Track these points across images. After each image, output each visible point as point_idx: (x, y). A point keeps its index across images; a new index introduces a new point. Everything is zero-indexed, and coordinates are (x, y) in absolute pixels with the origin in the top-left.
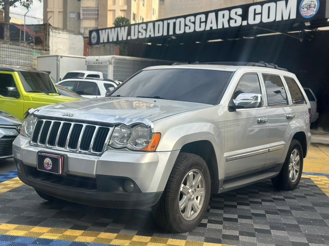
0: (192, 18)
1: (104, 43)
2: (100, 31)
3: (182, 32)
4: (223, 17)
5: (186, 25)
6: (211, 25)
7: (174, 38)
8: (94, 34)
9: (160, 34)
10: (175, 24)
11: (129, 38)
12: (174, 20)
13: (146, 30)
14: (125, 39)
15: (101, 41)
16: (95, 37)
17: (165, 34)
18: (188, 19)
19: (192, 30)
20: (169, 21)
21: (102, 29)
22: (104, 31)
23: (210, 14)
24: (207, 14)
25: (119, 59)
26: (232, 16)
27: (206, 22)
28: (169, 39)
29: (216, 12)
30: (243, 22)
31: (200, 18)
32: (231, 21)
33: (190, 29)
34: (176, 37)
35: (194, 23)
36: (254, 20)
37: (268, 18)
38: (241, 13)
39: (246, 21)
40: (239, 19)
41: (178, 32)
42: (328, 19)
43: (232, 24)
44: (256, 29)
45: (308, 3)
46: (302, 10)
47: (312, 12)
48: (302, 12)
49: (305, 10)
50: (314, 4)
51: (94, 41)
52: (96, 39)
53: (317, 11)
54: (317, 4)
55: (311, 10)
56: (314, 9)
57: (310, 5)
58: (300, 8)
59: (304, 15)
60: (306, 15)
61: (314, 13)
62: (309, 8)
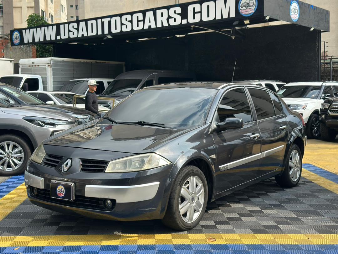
0: (129, 17)
1: (28, 43)
2: (24, 31)
3: (118, 30)
4: (162, 16)
5: (122, 24)
7: (109, 37)
8: (16, 34)
9: (94, 33)
10: (110, 23)
11: (58, 38)
12: (109, 19)
13: (78, 29)
14: (53, 38)
16: (18, 37)
17: (100, 33)
18: (124, 17)
19: (129, 29)
20: (103, 20)
21: (25, 29)
22: (28, 30)
23: (147, 13)
24: (144, 12)
25: (58, 61)
26: (170, 15)
27: (144, 20)
28: (105, 38)
29: (154, 10)
30: (183, 20)
31: (138, 17)
32: (170, 20)
33: (127, 27)
34: (111, 36)
35: (131, 22)
36: (194, 18)
37: (208, 16)
38: (180, 12)
39: (186, 20)
40: (179, 18)
41: (113, 31)
42: (266, 17)
43: (172, 22)
44: (193, 27)
45: (246, 2)
46: (241, 8)
47: (251, 11)
48: (241, 11)
49: (244, 8)
50: (252, 3)
51: (17, 41)
52: (19, 39)
53: (255, 10)
54: (255, 3)
55: (250, 8)
56: (252, 7)
57: (248, 4)
58: (239, 6)
59: (243, 13)
60: (245, 14)
61: (253, 11)
62: (248, 6)
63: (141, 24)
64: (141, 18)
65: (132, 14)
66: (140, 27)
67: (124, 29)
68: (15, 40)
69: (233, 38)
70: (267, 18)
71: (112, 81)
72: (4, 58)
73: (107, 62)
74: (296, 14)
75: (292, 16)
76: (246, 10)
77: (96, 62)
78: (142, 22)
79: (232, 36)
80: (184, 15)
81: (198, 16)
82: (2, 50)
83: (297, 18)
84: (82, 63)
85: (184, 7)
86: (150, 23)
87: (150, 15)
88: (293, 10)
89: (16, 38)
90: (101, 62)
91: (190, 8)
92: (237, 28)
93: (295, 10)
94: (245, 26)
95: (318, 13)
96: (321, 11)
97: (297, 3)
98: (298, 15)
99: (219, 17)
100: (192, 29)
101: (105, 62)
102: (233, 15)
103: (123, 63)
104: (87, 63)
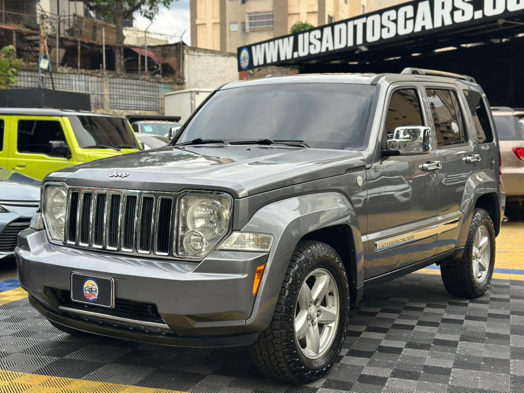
0: (392, 14)
1: (259, 66)
2: (253, 48)
3: (376, 38)
4: (443, 8)
5: (382, 27)
6: (423, 23)
7: (364, 49)
8: (245, 53)
9: (343, 45)
10: (365, 25)
11: (296, 55)
12: (364, 20)
13: (321, 40)
14: (289, 57)
15: (255, 64)
16: (246, 57)
17: (351, 44)
18: (385, 15)
19: (392, 34)
20: (356, 22)
21: (255, 45)
22: (258, 46)
23: (420, 4)
24: (415, 4)
26: (456, 5)
27: (414, 18)
28: (357, 52)
30: (475, 12)
31: (406, 13)
32: (455, 13)
33: (389, 31)
34: (367, 47)
35: (395, 21)
36: (494, 7)
37: (518, 2)
39: (481, 11)
41: (370, 39)
43: (459, 18)
44: (503, 24)
51: (245, 64)
52: (248, 61)
63: (410, 23)
64: (410, 14)
65: (396, 8)
66: (409, 30)
67: (386, 35)
68: (243, 62)
78: (412, 21)
81: (500, 3)
86: (424, 20)
87: (424, 7)
100: (501, 26)
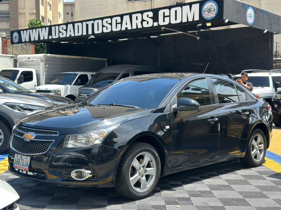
0: (109, 20)
1: (26, 42)
2: (22, 32)
3: (100, 32)
4: (137, 19)
5: (103, 26)
7: (93, 37)
8: (16, 34)
9: (80, 34)
10: (93, 25)
11: (50, 37)
12: (92, 22)
13: (66, 30)
14: (46, 38)
15: (23, 40)
16: (17, 37)
17: (85, 33)
18: (105, 20)
19: (109, 30)
20: (88, 23)
21: (23, 30)
22: (25, 31)
23: (124, 17)
24: (122, 16)
25: (49, 57)
26: (144, 18)
27: (121, 23)
28: (89, 38)
29: (130, 15)
30: (154, 23)
31: (116, 20)
32: (144, 22)
33: (107, 29)
35: (111, 24)
36: (164, 21)
37: (176, 19)
38: (152, 16)
39: (157, 23)
40: (151, 21)
41: (96, 32)
42: (225, 20)
43: (145, 25)
44: (164, 29)
45: (208, 7)
46: (204, 13)
47: (212, 15)
48: (203, 15)
49: (207, 13)
50: (213, 8)
51: (16, 40)
52: (18, 39)
53: (216, 14)
54: (216, 8)
55: (211, 13)
56: (213, 12)
57: (210, 9)
58: (202, 11)
59: (206, 17)
60: (207, 18)
61: (214, 15)
62: (210, 11)
63: (119, 26)
64: (119, 21)
65: (111, 17)
66: (118, 29)
67: (105, 31)
68: (15, 39)
69: (198, 39)
70: (227, 21)
71: (95, 74)
72: (7, 54)
73: (91, 58)
74: (252, 18)
75: (248, 20)
76: (208, 15)
77: (82, 58)
78: (120, 24)
79: (197, 37)
80: (155, 18)
81: (167, 19)
82: (6, 48)
83: (253, 21)
84: (70, 59)
85: (156, 12)
86: (127, 25)
87: (126, 18)
88: (249, 15)
89: (16, 38)
90: (86, 58)
91: (161, 13)
92: (202, 30)
93: (251, 15)
94: (209, 29)
95: (271, 18)
96: (274, 16)
97: (252, 9)
98: (253, 19)
99: (185, 20)
100: (163, 30)
101: (90, 59)
102: (197, 18)
103: (106, 59)
104: (74, 59)
